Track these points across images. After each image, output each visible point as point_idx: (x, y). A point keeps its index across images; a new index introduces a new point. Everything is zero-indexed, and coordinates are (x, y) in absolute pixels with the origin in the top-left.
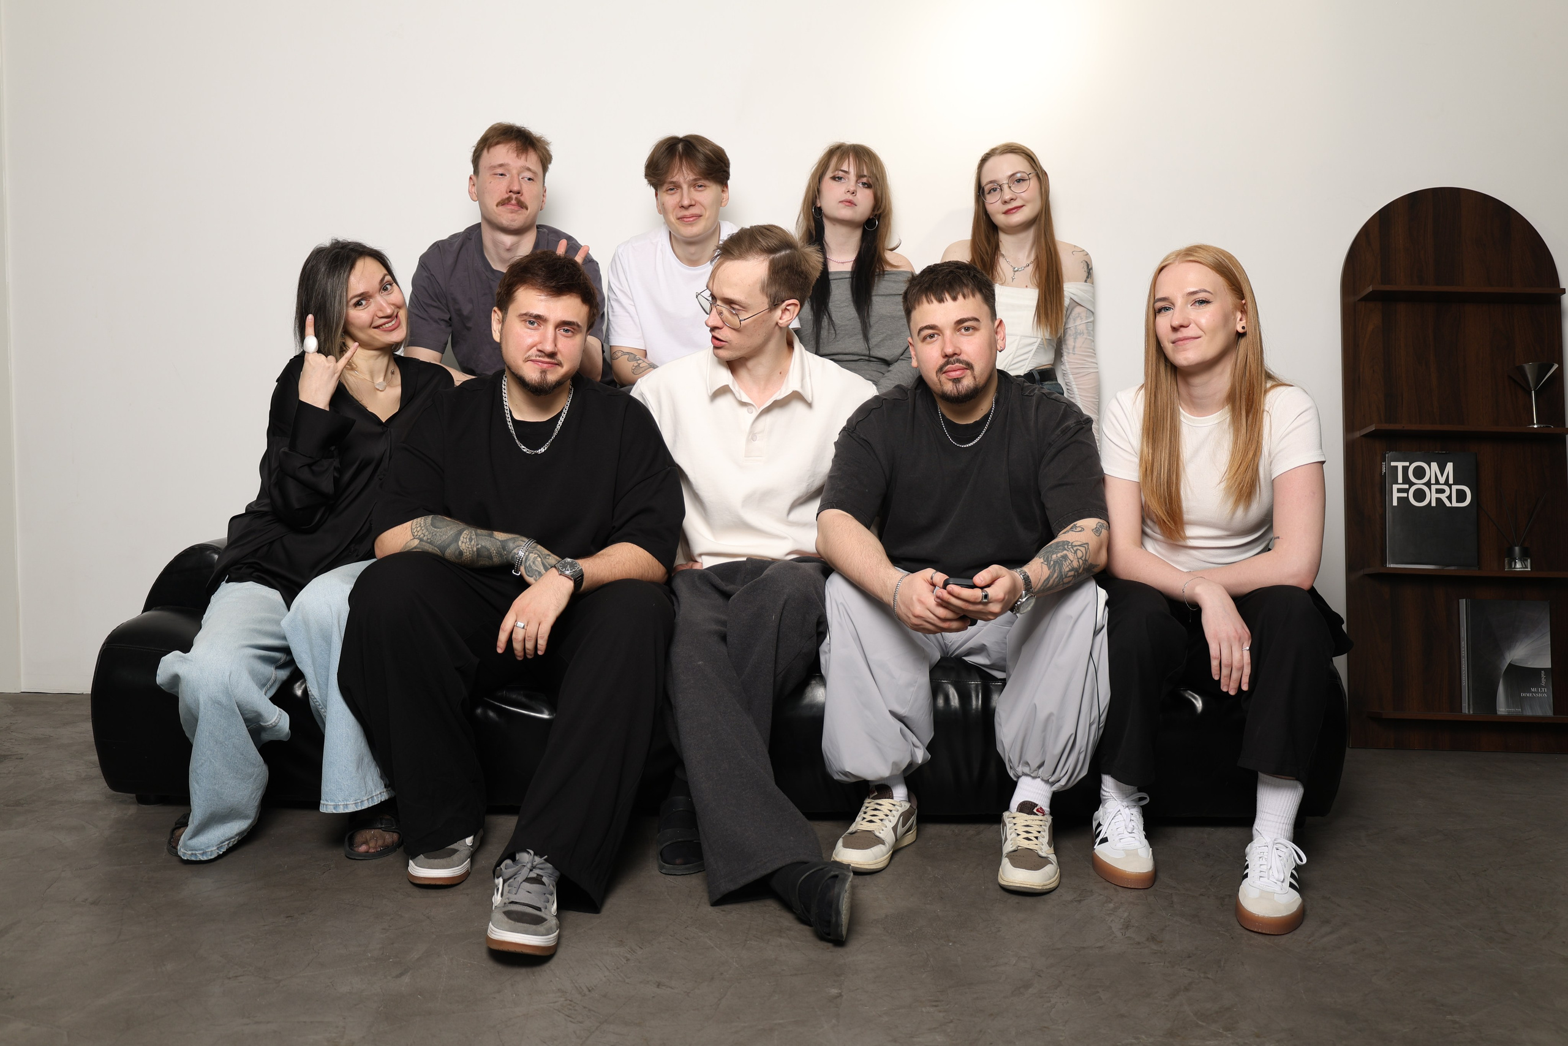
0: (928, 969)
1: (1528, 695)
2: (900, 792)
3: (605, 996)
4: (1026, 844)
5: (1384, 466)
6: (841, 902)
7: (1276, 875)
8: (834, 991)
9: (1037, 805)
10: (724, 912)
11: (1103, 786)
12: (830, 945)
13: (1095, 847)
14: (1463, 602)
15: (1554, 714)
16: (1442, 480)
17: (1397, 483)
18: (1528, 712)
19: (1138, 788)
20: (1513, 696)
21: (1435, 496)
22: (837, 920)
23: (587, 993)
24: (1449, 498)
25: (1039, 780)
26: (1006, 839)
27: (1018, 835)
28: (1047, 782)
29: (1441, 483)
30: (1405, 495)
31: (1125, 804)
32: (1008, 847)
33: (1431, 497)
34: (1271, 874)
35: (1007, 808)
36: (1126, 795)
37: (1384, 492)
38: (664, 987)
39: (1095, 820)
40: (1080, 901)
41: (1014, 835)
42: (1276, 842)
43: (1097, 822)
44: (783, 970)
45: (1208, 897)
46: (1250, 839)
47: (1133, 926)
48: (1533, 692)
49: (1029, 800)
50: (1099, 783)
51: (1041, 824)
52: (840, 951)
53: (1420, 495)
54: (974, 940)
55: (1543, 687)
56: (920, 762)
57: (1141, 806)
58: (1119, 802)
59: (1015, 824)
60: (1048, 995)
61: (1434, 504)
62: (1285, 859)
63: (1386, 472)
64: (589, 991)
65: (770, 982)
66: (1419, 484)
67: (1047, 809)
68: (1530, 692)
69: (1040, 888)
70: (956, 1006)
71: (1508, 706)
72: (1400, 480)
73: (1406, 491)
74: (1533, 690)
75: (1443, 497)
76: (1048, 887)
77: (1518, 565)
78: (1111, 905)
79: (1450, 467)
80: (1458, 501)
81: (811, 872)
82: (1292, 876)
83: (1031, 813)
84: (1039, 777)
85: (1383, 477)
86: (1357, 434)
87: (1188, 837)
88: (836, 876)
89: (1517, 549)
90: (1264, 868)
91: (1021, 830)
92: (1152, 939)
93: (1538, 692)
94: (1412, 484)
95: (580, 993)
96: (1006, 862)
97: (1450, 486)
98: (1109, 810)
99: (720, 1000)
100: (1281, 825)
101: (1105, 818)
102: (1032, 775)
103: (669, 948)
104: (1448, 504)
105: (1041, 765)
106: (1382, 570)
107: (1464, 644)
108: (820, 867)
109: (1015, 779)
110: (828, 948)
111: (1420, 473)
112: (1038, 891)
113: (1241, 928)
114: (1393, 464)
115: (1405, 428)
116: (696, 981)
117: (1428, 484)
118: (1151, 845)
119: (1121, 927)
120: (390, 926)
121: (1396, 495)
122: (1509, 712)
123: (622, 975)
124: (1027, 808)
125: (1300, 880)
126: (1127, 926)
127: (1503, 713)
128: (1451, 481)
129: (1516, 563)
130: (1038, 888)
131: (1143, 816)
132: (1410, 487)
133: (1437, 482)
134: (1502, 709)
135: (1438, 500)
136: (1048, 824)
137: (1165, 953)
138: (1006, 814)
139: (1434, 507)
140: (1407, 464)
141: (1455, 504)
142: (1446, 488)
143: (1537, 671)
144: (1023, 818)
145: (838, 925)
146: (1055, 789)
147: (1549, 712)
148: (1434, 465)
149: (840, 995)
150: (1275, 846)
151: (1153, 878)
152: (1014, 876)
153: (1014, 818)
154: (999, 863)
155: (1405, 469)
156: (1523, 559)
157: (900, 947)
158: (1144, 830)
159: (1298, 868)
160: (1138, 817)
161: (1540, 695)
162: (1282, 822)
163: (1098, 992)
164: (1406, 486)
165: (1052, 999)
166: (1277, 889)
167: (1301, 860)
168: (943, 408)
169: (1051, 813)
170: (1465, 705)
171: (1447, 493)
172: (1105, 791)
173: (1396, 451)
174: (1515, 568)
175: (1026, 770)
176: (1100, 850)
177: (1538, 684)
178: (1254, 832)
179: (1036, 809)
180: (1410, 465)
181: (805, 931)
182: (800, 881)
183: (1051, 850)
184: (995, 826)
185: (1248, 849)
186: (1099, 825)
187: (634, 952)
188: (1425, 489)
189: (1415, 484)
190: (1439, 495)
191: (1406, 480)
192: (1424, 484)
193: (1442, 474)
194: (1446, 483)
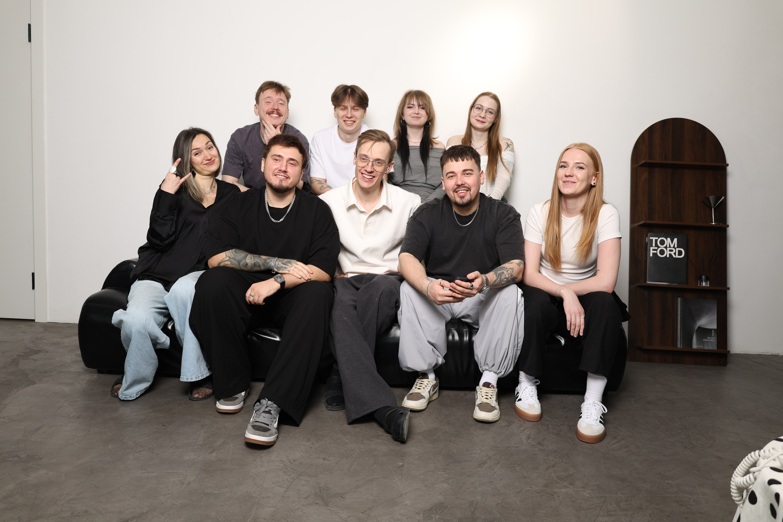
0: (442, 455)
1: (706, 340)
2: (432, 376)
3: (301, 464)
4: (486, 401)
5: (647, 239)
6: (404, 424)
7: (594, 417)
8: (401, 464)
9: (491, 384)
10: (353, 428)
11: (520, 376)
12: (399, 443)
13: (516, 403)
14: (679, 299)
15: (717, 349)
16: (672, 246)
17: (652, 246)
18: (706, 348)
19: (535, 377)
20: (699, 341)
21: (669, 252)
22: (402, 433)
23: (293, 462)
24: (675, 254)
25: (492, 372)
26: (477, 398)
27: (483, 397)
28: (496, 373)
29: (671, 247)
30: (655, 252)
31: (529, 384)
32: (478, 402)
33: (667, 253)
34: (591, 417)
35: (478, 385)
36: (530, 381)
37: (647, 250)
38: (326, 460)
39: (516, 391)
40: (508, 426)
41: (481, 397)
42: (594, 403)
43: (517, 392)
44: (378, 454)
45: (564, 426)
46: (583, 401)
47: (531, 438)
48: (708, 339)
49: (488, 381)
50: (518, 375)
51: (492, 392)
52: (404, 446)
53: (662, 252)
54: (462, 442)
55: (713, 337)
56: (440, 363)
57: (536, 385)
58: (527, 383)
59: (481, 392)
60: (493, 467)
61: (668, 256)
62: (598, 410)
63: (647, 242)
64: (294, 461)
65: (373, 459)
66: (662, 247)
67: (495, 386)
68: (707, 339)
69: (492, 420)
70: (453, 471)
71: (697, 345)
72: (654, 245)
73: (656, 250)
74: (708, 338)
75: (672, 253)
76: (495, 420)
77: (704, 284)
78: (522, 428)
79: (675, 240)
80: (679, 255)
81: (392, 411)
82: (601, 418)
83: (488, 387)
84: (492, 371)
85: (646, 244)
86: (636, 225)
87: (556, 399)
88: (402, 413)
89: (703, 277)
90: (589, 414)
91: (484, 394)
92: (539, 444)
93: (710, 339)
94: (659, 247)
95: (290, 462)
96: (477, 408)
97: (675, 249)
98: (522, 387)
99: (350, 466)
100: (597, 395)
101: (521, 390)
102: (489, 370)
103: (329, 443)
104: (674, 256)
105: (493, 365)
106: (644, 284)
107: (679, 317)
108: (396, 409)
109: (482, 372)
110: (399, 445)
111: (662, 242)
112: (490, 421)
113: (578, 440)
114: (651, 238)
115: (657, 223)
116: (340, 458)
117: (666, 247)
118: (540, 402)
119: (526, 438)
120: (207, 431)
121: (652, 252)
122: (697, 347)
123: (308, 454)
124: (487, 385)
125: (604, 419)
126: (528, 438)
127: (695, 348)
128: (676, 246)
129: (703, 283)
130: (490, 420)
131: (537, 390)
132: (658, 248)
133: (670, 247)
134: (695, 346)
135: (670, 254)
136: (496, 392)
137: (545, 450)
138: (477, 387)
139: (668, 257)
140: (657, 238)
141: (677, 256)
142: (674, 249)
143: (711, 330)
144: (485, 389)
145: (403, 434)
146: (499, 376)
147: (715, 348)
148: (669, 239)
149: (403, 466)
150: (594, 405)
151: (541, 416)
152: (480, 414)
153: (481, 389)
154: (474, 409)
155: (656, 241)
156: (706, 281)
157: (430, 445)
158: (537, 396)
159: (603, 414)
160: (535, 390)
161: (711, 340)
162: (597, 394)
163: (515, 467)
164: (656, 248)
165: (495, 470)
166: (594, 423)
167: (605, 411)
168: (455, 209)
169: (497, 388)
170: (679, 344)
171: (674, 251)
172: (521, 378)
173: (652, 232)
174: (702, 285)
175: (487, 368)
176: (518, 404)
177: (711, 336)
178: (585, 398)
179: (491, 385)
180: (658, 238)
181: (389, 436)
182: (387, 415)
183: (497, 404)
184: (473, 392)
185: (582, 405)
186: (518, 393)
187: (314, 444)
188: (665, 249)
189: (660, 247)
190: (671, 253)
191: (656, 245)
192: (664, 247)
193: (672, 243)
194: (674, 247)
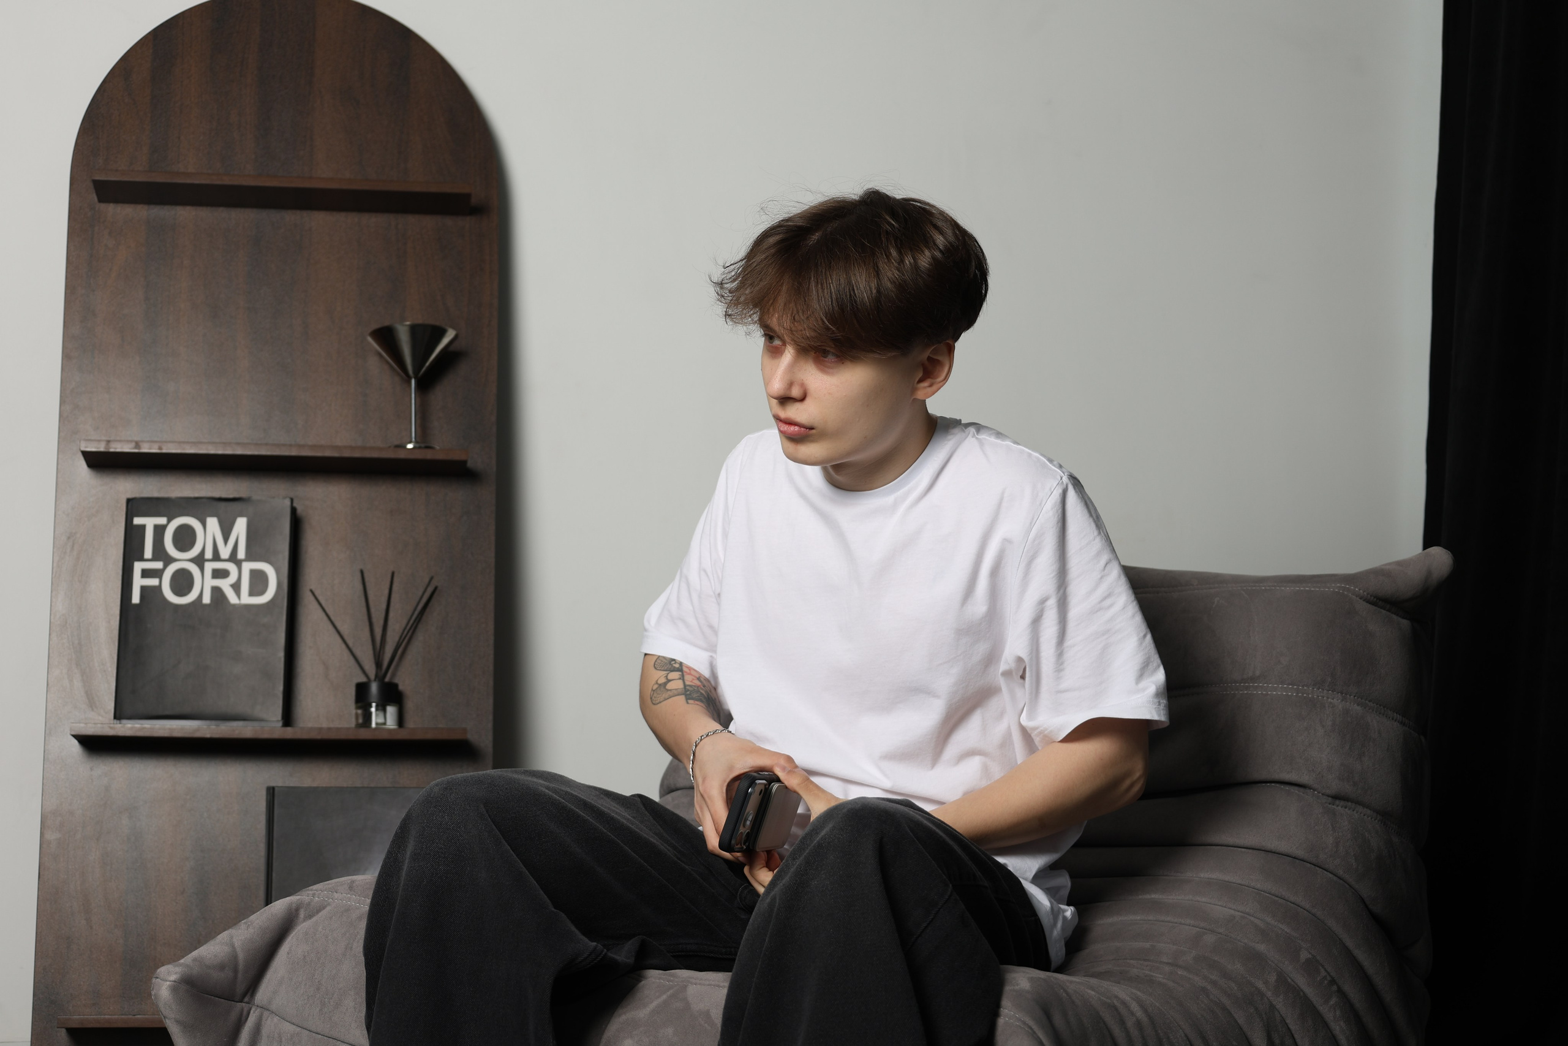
16: (225, 552)
17: (141, 559)
21: (210, 582)
29: (222, 557)
30: (153, 582)
33: (203, 586)
53: (183, 583)
61: (207, 599)
66: (183, 560)
72: (148, 553)
73: (157, 574)
75: (225, 585)
79: (241, 526)
80: (252, 593)
94: (168, 560)
97: (238, 563)
104: (232, 598)
111: (185, 537)
114: (137, 521)
117: (199, 561)
121: (139, 583)
128: (241, 554)
132: (165, 566)
133: (216, 557)
135: (217, 592)
139: (206, 605)
140: (162, 521)
141: (246, 599)
142: (231, 567)
148: (213, 523)
155: (159, 530)
164: (159, 565)
171: (233, 578)
180: (169, 521)
188: (194, 569)
189: (175, 560)
190: (218, 583)
191: (160, 553)
192: (192, 560)
193: (226, 539)
194: (233, 558)
